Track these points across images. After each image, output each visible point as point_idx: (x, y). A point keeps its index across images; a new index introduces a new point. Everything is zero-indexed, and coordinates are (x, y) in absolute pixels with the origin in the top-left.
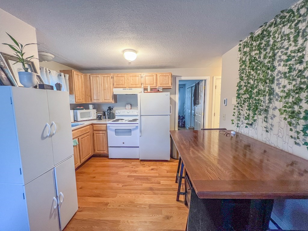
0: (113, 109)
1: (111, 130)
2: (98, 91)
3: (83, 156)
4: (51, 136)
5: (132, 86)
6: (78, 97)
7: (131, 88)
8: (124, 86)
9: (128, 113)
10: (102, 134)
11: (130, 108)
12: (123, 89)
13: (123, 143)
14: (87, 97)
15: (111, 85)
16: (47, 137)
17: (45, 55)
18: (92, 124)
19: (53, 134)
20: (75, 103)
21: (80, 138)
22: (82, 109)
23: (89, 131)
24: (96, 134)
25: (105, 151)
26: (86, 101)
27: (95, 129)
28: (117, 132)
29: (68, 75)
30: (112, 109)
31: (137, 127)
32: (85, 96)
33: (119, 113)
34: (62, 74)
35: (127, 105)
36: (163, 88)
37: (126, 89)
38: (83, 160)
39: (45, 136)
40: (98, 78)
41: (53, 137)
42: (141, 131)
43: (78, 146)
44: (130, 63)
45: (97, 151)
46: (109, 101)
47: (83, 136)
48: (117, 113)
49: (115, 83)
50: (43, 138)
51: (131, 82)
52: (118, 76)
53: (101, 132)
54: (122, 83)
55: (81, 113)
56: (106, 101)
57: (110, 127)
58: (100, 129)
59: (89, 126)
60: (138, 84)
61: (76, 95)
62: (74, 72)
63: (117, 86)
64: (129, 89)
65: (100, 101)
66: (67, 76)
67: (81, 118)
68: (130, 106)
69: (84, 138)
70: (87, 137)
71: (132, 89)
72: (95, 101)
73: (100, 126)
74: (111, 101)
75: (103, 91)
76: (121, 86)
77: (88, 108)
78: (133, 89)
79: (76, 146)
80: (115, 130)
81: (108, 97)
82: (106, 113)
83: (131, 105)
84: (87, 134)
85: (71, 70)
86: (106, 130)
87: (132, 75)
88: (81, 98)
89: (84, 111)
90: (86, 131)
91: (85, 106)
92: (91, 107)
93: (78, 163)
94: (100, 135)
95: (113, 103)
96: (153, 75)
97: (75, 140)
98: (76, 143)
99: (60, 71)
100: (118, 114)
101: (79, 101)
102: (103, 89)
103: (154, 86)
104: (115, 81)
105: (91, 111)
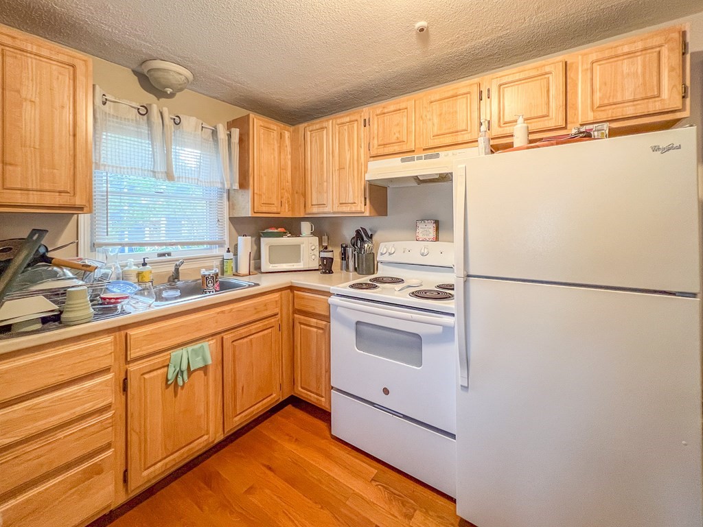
0: (374, 238)
1: (343, 321)
2: (322, 175)
3: (238, 408)
5: (437, 142)
6: (264, 197)
7: (432, 151)
8: (405, 148)
9: (422, 255)
10: (315, 330)
11: (432, 234)
12: (403, 160)
13: (386, 391)
14: (296, 195)
15: (362, 151)
17: (158, 69)
18: (292, 288)
20: (251, 215)
21: (228, 337)
22: (280, 235)
23: (277, 310)
24: (300, 323)
25: (323, 399)
26: (292, 209)
28: (366, 334)
29: (238, 130)
30: (371, 237)
31: (448, 330)
32: (293, 194)
33: (390, 254)
35: (421, 225)
36: (615, 125)
37: (412, 159)
38: (237, 421)
40: (325, 132)
42: (466, 362)
43: (213, 372)
44: (422, 30)
45: (300, 389)
46: (354, 209)
47: (243, 331)
48: (382, 254)
49: (376, 141)
51: (435, 128)
52: (386, 111)
53: (313, 321)
54: (397, 135)
55: (271, 248)
56: (345, 209)
57: (339, 310)
58: (311, 310)
59: (277, 295)
60: (464, 128)
61: (256, 192)
62: (255, 119)
63: (381, 151)
64: (427, 157)
65: (326, 210)
66: (236, 133)
67: (271, 262)
68: (430, 229)
69: (245, 340)
70: (264, 336)
71: (437, 156)
72: (315, 210)
73: (313, 300)
74: (359, 209)
75: (337, 173)
76: (396, 148)
77: (296, 233)
78: (442, 153)
79: (205, 369)
80: (358, 323)
81: (351, 193)
82: (350, 250)
83: (437, 222)
84: (266, 322)
85: (248, 116)
86: (327, 318)
87: (437, 97)
88: (274, 200)
89: (287, 240)
90: (257, 312)
91: (290, 227)
92: (306, 227)
93: (208, 433)
94: (310, 331)
95: (367, 214)
96: (547, 69)
97: (202, 346)
98: (204, 359)
100: (386, 258)
101: (264, 209)
102: (337, 168)
103: (551, 124)
104: (376, 132)
105: (303, 243)
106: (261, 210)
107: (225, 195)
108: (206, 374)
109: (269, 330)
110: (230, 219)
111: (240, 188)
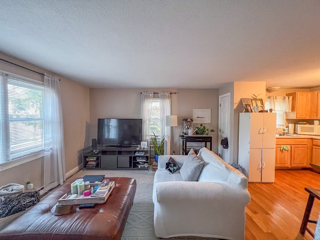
4: (263, 133)
6: (300, 113)
14: (313, 113)
16: (261, 133)
18: (312, 139)
19: (264, 133)
20: (295, 119)
21: (292, 146)
22: (306, 124)
23: (307, 143)
24: (315, 149)
26: (310, 117)
27: (314, 144)
32: (311, 112)
34: (287, 97)
39: (260, 133)
41: (264, 134)
43: (289, 152)
47: (297, 146)
50: (259, 133)
55: (302, 128)
59: (307, 140)
61: (298, 112)
62: (298, 93)
66: (291, 98)
67: (301, 131)
69: (297, 148)
77: (313, 124)
79: (288, 151)
84: (303, 146)
88: (304, 114)
89: (308, 126)
90: (301, 142)
91: (309, 122)
92: (316, 122)
93: (288, 164)
98: (288, 149)
99: (286, 94)
101: (301, 117)
105: (315, 127)
106: (299, 117)
107: (285, 113)
108: (288, 152)
109: (304, 148)
110: (286, 119)
111: (292, 111)
